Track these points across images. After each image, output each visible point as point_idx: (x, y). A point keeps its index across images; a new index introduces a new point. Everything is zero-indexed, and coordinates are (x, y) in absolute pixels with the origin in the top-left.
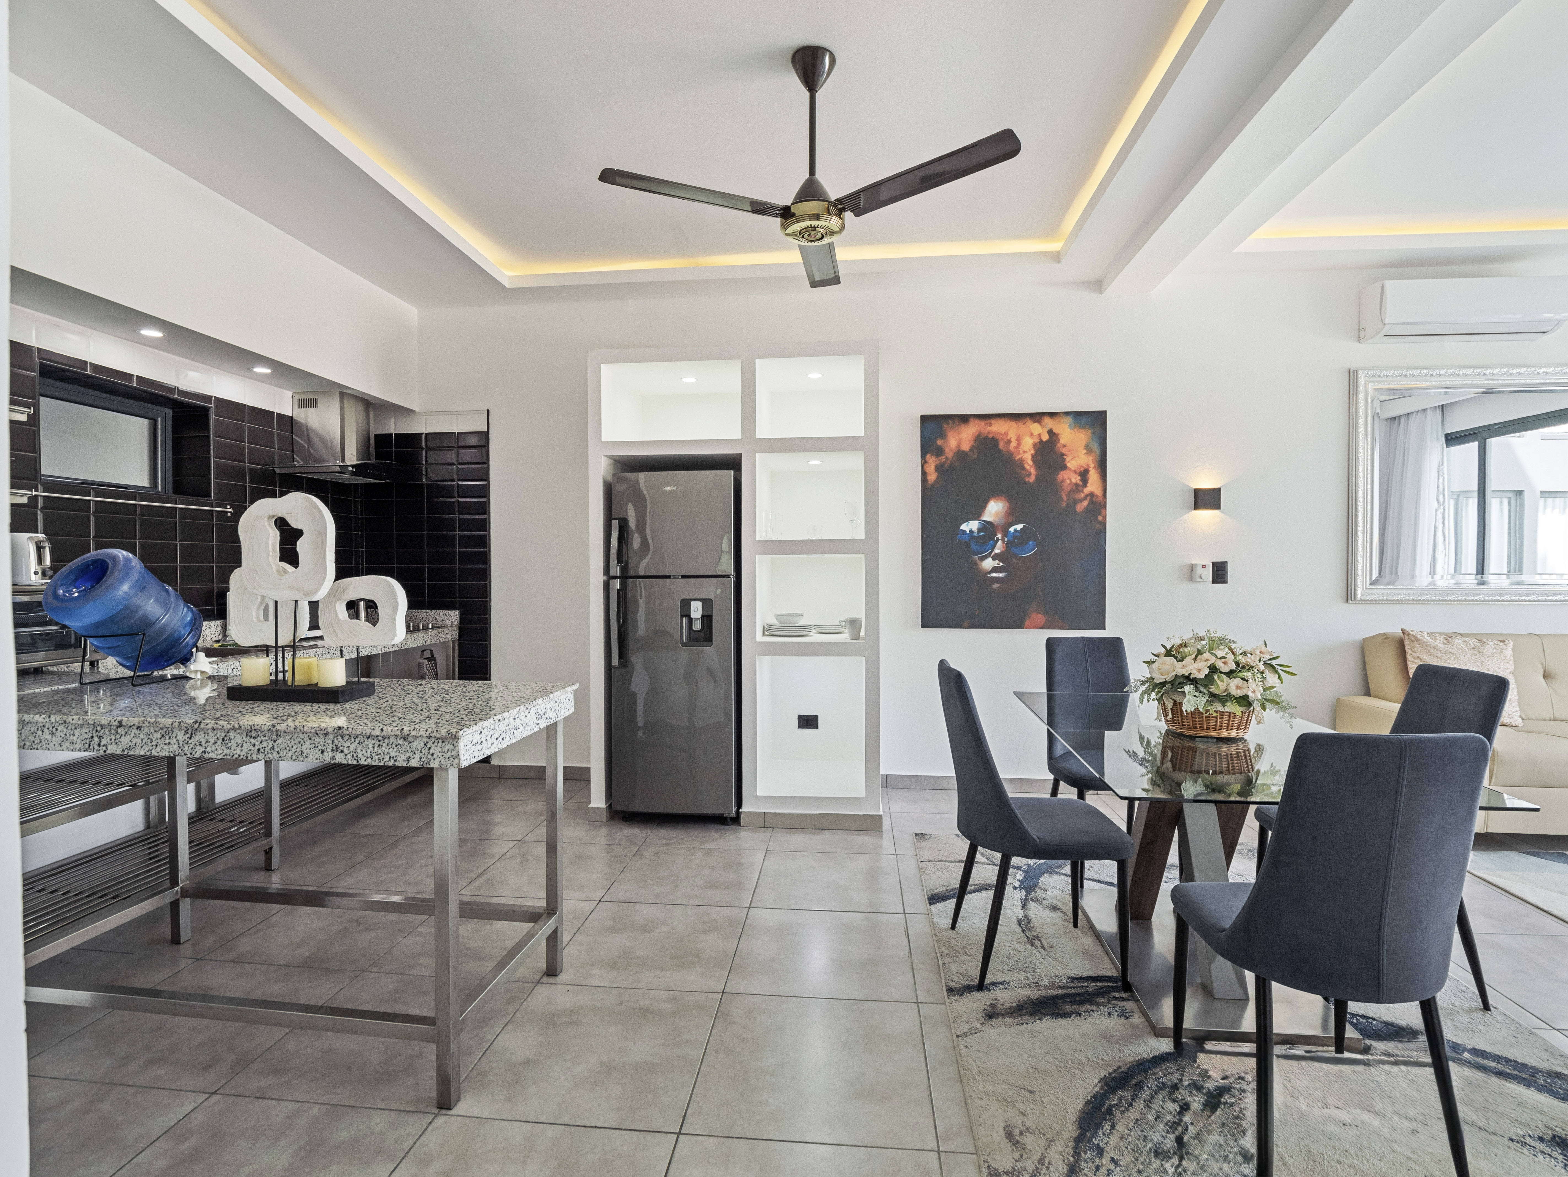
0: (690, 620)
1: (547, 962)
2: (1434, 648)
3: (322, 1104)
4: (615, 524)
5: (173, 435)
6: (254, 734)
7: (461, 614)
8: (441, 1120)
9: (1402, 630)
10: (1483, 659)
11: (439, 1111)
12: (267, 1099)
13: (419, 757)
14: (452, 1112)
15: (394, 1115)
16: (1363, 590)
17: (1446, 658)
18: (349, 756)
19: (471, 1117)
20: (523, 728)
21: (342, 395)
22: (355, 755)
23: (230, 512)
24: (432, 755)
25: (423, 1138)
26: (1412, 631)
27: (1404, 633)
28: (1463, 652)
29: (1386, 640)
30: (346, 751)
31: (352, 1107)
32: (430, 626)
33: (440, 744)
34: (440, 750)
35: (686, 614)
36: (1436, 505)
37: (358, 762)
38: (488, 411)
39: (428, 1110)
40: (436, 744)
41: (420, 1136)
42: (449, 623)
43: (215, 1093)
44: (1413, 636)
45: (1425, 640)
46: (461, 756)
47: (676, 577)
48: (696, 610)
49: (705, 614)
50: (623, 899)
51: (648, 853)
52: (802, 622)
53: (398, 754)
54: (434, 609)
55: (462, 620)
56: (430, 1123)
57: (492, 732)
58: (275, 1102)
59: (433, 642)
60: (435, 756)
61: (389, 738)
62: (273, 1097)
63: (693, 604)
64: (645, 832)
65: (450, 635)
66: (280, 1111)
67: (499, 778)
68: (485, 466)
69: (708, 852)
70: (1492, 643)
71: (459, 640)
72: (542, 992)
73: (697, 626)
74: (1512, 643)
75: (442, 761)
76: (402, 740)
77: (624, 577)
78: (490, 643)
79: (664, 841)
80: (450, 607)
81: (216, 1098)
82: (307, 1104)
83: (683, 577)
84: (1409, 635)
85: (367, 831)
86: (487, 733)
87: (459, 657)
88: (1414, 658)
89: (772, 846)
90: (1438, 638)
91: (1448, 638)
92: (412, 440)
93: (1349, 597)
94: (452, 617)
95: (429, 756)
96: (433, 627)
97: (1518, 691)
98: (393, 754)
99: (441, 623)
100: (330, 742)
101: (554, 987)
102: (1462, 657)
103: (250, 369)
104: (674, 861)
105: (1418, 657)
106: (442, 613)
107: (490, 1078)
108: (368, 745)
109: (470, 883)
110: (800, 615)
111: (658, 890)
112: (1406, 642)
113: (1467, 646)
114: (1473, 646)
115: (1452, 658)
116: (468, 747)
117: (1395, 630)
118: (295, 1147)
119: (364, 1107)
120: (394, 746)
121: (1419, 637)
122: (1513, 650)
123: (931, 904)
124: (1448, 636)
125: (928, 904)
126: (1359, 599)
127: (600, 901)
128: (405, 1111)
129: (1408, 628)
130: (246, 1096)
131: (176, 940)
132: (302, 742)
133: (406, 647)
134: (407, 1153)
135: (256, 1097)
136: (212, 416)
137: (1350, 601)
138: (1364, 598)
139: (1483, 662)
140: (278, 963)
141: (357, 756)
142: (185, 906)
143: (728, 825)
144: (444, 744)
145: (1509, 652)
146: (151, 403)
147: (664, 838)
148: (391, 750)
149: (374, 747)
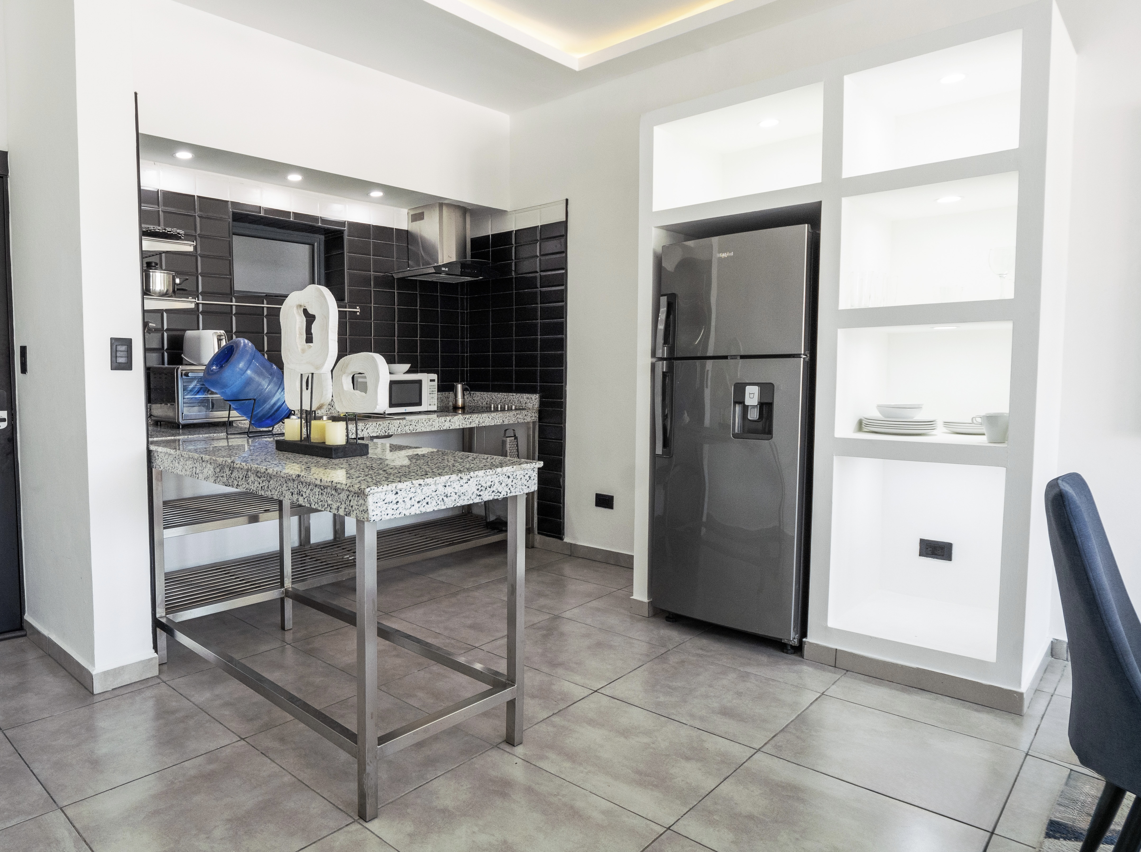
0: (745, 409)
1: (507, 729)
3: (293, 775)
4: (664, 300)
5: (325, 255)
6: (259, 475)
7: (541, 397)
8: (355, 827)
11: (358, 819)
12: (266, 756)
13: (344, 507)
14: (367, 825)
15: (329, 806)
18: (306, 500)
19: (376, 835)
20: (457, 496)
21: (441, 205)
22: (309, 500)
23: (358, 312)
24: (352, 507)
25: (335, 834)
30: (304, 496)
31: (308, 787)
32: (514, 407)
33: (356, 498)
34: (356, 503)
35: (740, 400)
37: (310, 505)
38: (567, 200)
39: (352, 814)
40: (354, 497)
41: (335, 832)
42: (530, 405)
43: (243, 739)
46: (370, 511)
47: (734, 357)
48: (752, 396)
49: (762, 401)
50: (620, 696)
51: (673, 659)
52: (919, 416)
53: (332, 503)
54: (519, 393)
55: (542, 404)
56: (347, 825)
57: (412, 495)
58: (269, 761)
59: (511, 422)
60: (353, 508)
61: (327, 488)
62: (271, 757)
63: (749, 389)
64: (684, 637)
65: (531, 416)
66: (269, 768)
67: (570, 556)
68: (564, 255)
69: (744, 677)
71: (539, 421)
72: (495, 756)
73: (753, 415)
75: (358, 513)
76: (334, 491)
77: (671, 359)
78: (565, 426)
79: (700, 652)
80: (532, 390)
81: (243, 743)
82: (284, 772)
83: (743, 357)
85: (442, 579)
86: (404, 495)
87: (539, 437)
89: (833, 691)
92: (504, 238)
94: (533, 400)
95: (350, 508)
96: (516, 409)
98: (330, 502)
99: (524, 406)
100: (296, 486)
101: (506, 755)
103: (368, 194)
104: (698, 675)
106: (525, 396)
107: (409, 810)
108: (315, 492)
109: (493, 641)
110: (918, 407)
111: (662, 699)
116: (379, 505)
118: (260, 799)
119: (314, 791)
120: (330, 496)
123: (1048, 835)
125: (1043, 835)
127: (596, 691)
128: (337, 807)
130: (257, 749)
131: (283, 628)
132: (282, 484)
133: (483, 425)
134: (319, 840)
135: (261, 753)
136: (346, 237)
140: (328, 662)
141: (310, 501)
142: (289, 604)
143: (787, 653)
144: (359, 498)
146: (309, 232)
147: (701, 649)
148: (328, 498)
149: (319, 495)
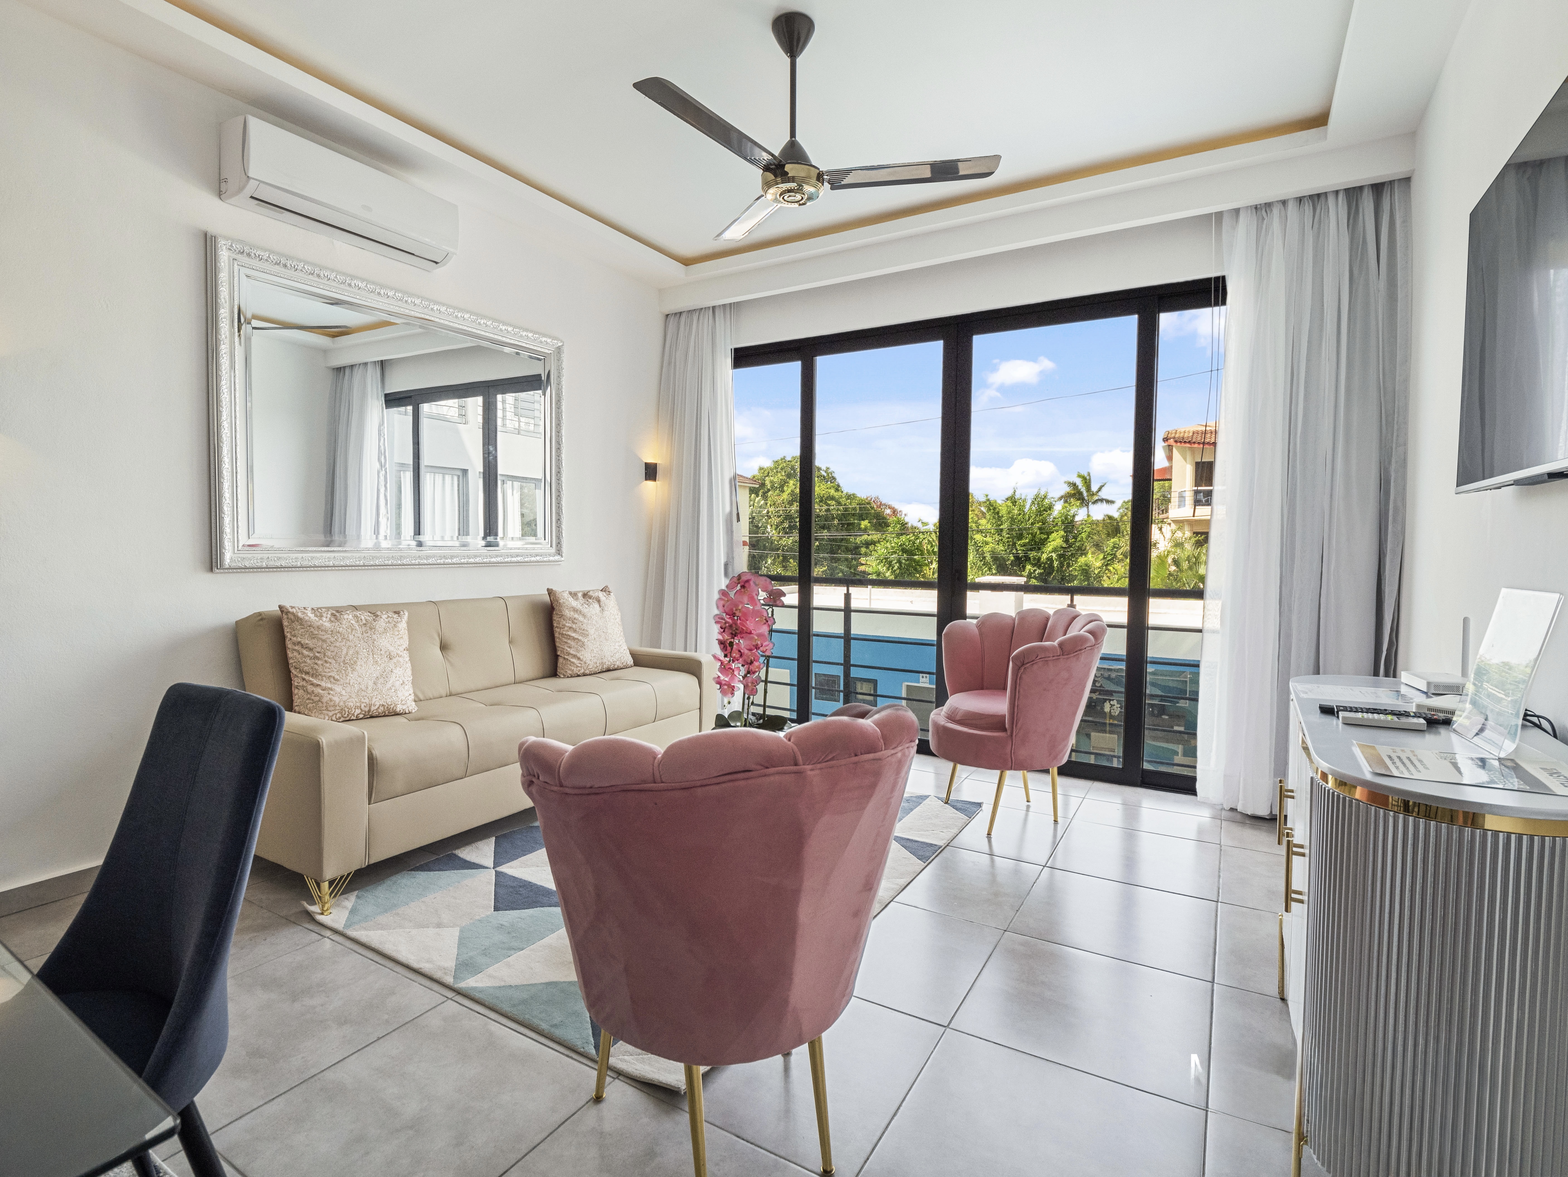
2: (318, 628)
9: (280, 607)
10: (375, 637)
16: (234, 553)
17: (333, 639)
26: (292, 607)
27: (282, 612)
28: (352, 630)
29: (261, 623)
36: (378, 465)
44: (293, 614)
45: (307, 618)
70: (386, 616)
74: (407, 614)
84: (288, 612)
88: (294, 644)
90: (325, 615)
91: (337, 613)
93: (214, 564)
97: (413, 670)
102: (351, 637)
105: (299, 643)
112: (285, 623)
113: (358, 622)
114: (364, 622)
115: (340, 640)
117: (270, 606)
121: (300, 615)
122: (408, 623)
124: (338, 611)
126: (227, 566)
129: (287, 604)
137: (215, 569)
138: (233, 565)
139: (375, 640)
145: (403, 625)
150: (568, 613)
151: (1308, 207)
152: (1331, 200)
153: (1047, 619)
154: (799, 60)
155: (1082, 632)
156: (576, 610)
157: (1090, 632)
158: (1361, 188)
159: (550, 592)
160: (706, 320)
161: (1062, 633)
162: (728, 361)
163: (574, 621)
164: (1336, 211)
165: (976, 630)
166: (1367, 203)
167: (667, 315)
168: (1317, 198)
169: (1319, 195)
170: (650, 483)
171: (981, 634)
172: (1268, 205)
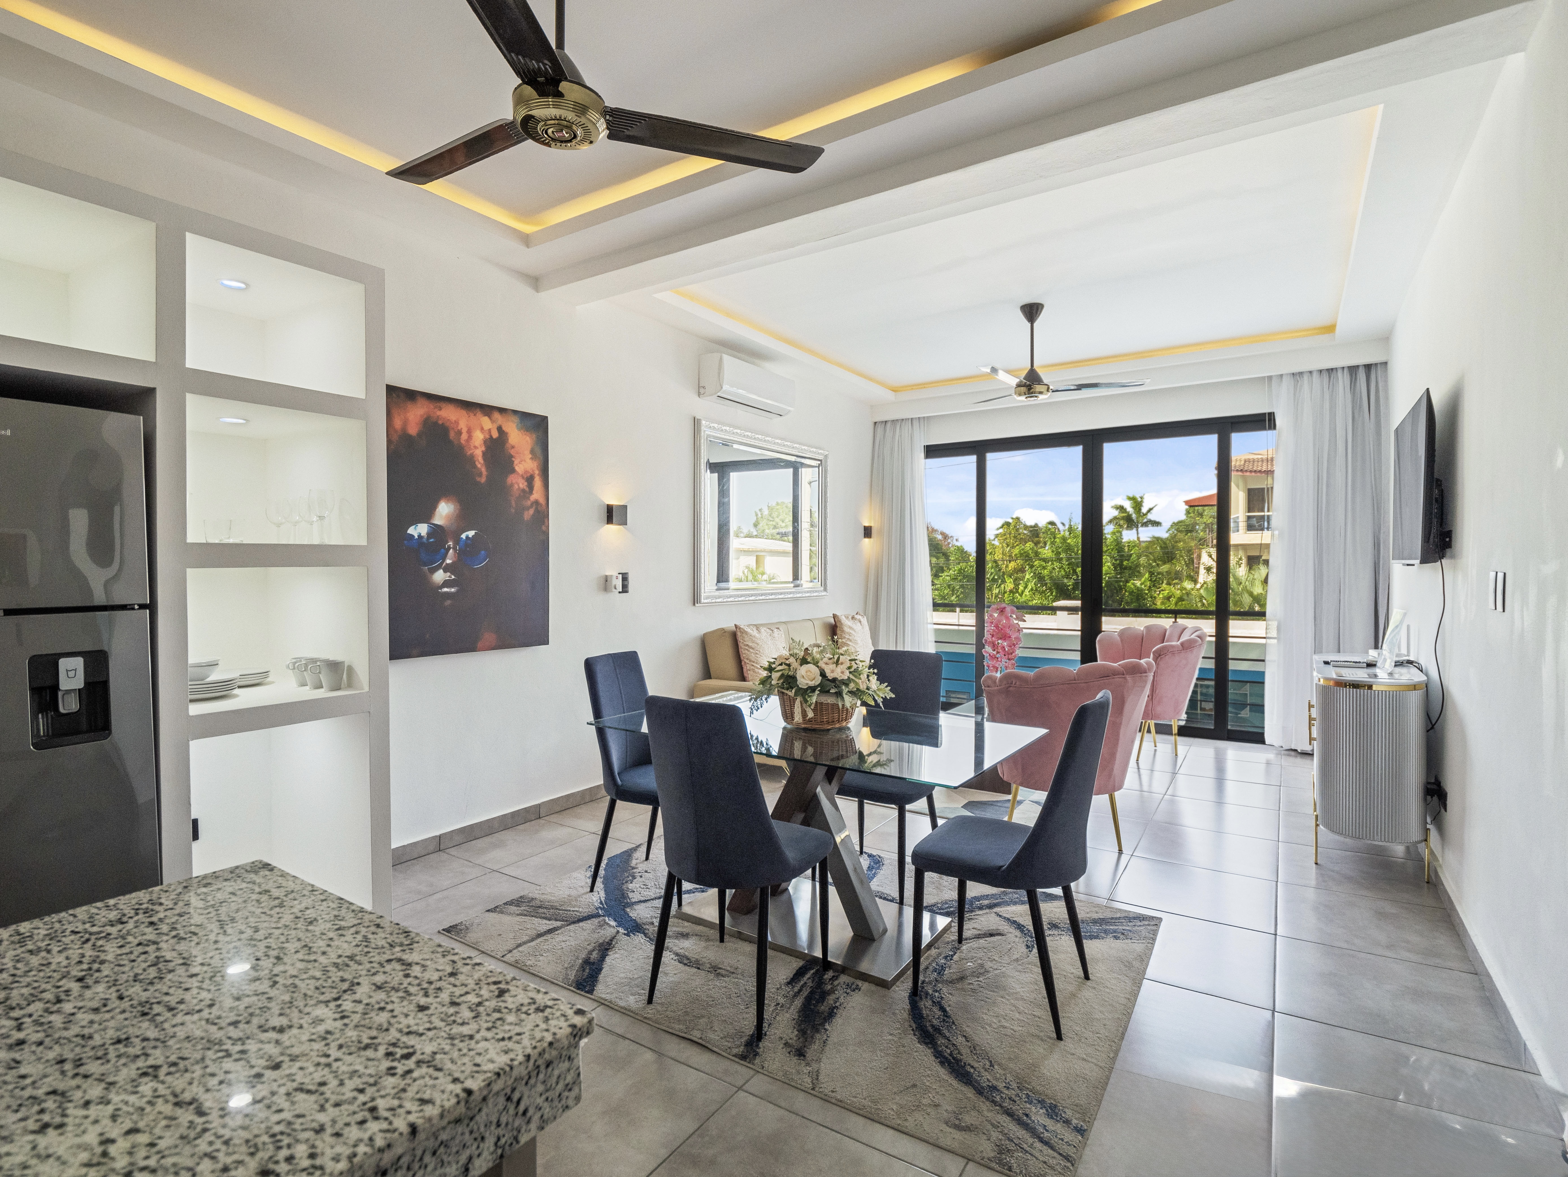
2: (754, 637)
9: (734, 625)
16: (705, 596)
17: (761, 643)
26: (740, 625)
27: (736, 627)
28: (767, 638)
29: (726, 633)
35: (44, 684)
44: (741, 629)
45: (745, 630)
48: (71, 674)
63: (65, 664)
70: (774, 629)
73: (70, 705)
74: (781, 628)
84: (739, 628)
88: (745, 645)
90: (751, 628)
91: (758, 626)
93: (696, 601)
102: (768, 642)
105: (747, 645)
112: (736, 634)
113: (767, 633)
114: (770, 634)
115: (764, 644)
122: (784, 634)
126: (702, 603)
129: (737, 623)
137: (696, 605)
138: (705, 601)
145: (782, 635)
150: (846, 629)
151: (1325, 375)
152: (1340, 373)
153: (1166, 631)
154: (1035, 325)
155: (1193, 636)
156: (850, 628)
157: (1199, 637)
158: (1358, 366)
159: (835, 616)
160: (907, 427)
161: (1176, 639)
162: (922, 454)
163: (850, 634)
164: (1343, 380)
165: (1118, 638)
166: (1362, 375)
167: (875, 423)
168: (1330, 371)
169: (1332, 369)
170: (867, 540)
171: (1122, 641)
172: (1301, 374)
